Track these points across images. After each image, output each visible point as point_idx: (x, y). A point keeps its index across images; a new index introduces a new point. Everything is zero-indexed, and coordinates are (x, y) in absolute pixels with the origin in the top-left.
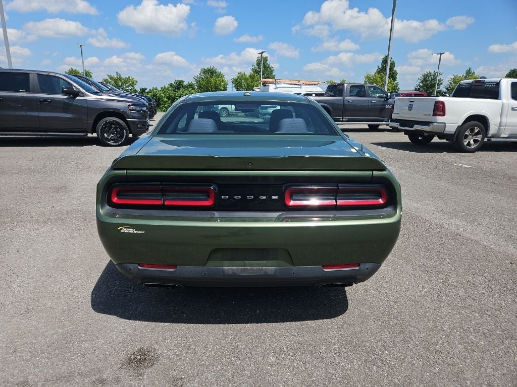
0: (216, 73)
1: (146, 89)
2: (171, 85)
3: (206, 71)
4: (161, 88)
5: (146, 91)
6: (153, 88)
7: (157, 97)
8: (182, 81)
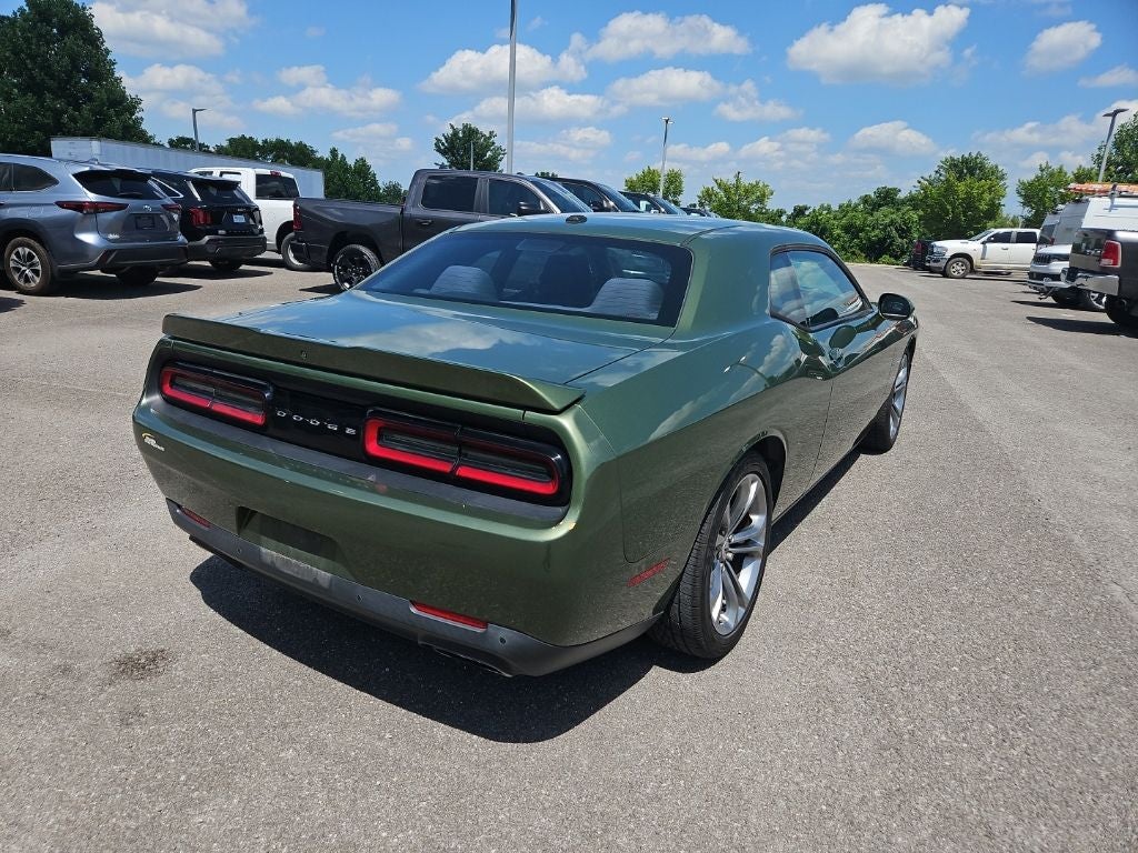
0: (982, 168)
1: (806, 209)
2: (865, 200)
3: (955, 166)
4: (840, 207)
5: (807, 213)
6: (822, 206)
7: (819, 224)
8: (895, 189)
